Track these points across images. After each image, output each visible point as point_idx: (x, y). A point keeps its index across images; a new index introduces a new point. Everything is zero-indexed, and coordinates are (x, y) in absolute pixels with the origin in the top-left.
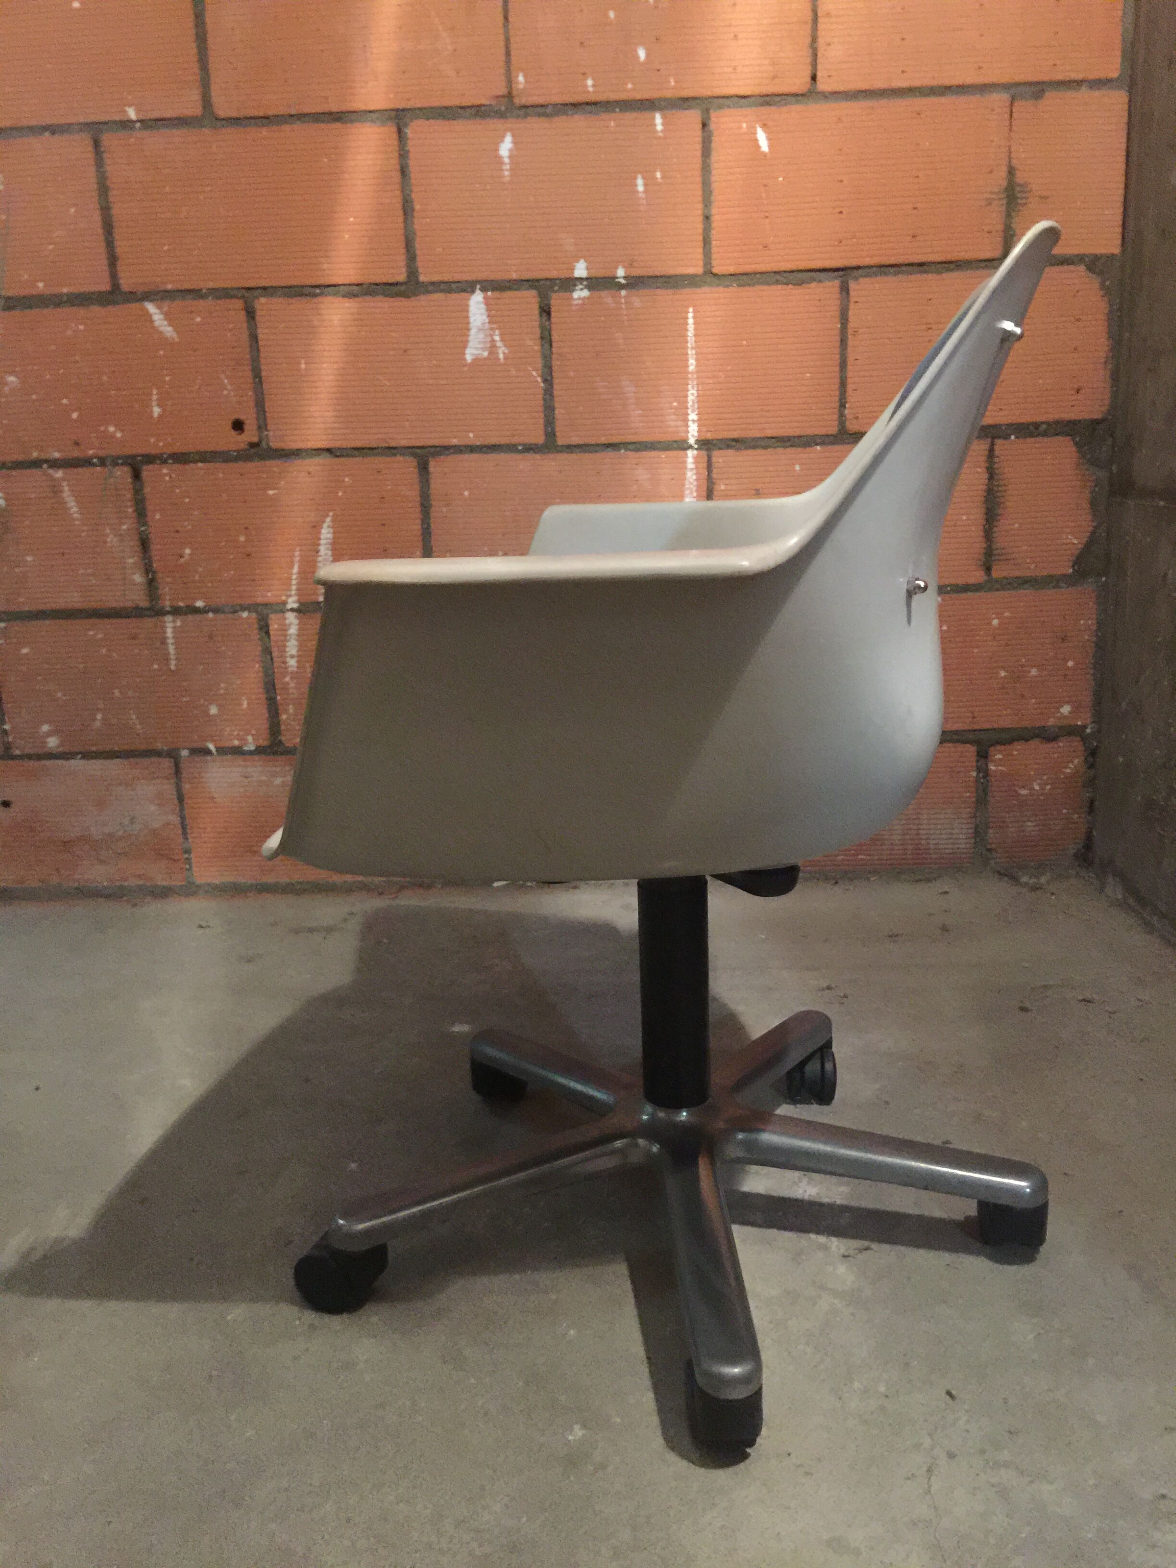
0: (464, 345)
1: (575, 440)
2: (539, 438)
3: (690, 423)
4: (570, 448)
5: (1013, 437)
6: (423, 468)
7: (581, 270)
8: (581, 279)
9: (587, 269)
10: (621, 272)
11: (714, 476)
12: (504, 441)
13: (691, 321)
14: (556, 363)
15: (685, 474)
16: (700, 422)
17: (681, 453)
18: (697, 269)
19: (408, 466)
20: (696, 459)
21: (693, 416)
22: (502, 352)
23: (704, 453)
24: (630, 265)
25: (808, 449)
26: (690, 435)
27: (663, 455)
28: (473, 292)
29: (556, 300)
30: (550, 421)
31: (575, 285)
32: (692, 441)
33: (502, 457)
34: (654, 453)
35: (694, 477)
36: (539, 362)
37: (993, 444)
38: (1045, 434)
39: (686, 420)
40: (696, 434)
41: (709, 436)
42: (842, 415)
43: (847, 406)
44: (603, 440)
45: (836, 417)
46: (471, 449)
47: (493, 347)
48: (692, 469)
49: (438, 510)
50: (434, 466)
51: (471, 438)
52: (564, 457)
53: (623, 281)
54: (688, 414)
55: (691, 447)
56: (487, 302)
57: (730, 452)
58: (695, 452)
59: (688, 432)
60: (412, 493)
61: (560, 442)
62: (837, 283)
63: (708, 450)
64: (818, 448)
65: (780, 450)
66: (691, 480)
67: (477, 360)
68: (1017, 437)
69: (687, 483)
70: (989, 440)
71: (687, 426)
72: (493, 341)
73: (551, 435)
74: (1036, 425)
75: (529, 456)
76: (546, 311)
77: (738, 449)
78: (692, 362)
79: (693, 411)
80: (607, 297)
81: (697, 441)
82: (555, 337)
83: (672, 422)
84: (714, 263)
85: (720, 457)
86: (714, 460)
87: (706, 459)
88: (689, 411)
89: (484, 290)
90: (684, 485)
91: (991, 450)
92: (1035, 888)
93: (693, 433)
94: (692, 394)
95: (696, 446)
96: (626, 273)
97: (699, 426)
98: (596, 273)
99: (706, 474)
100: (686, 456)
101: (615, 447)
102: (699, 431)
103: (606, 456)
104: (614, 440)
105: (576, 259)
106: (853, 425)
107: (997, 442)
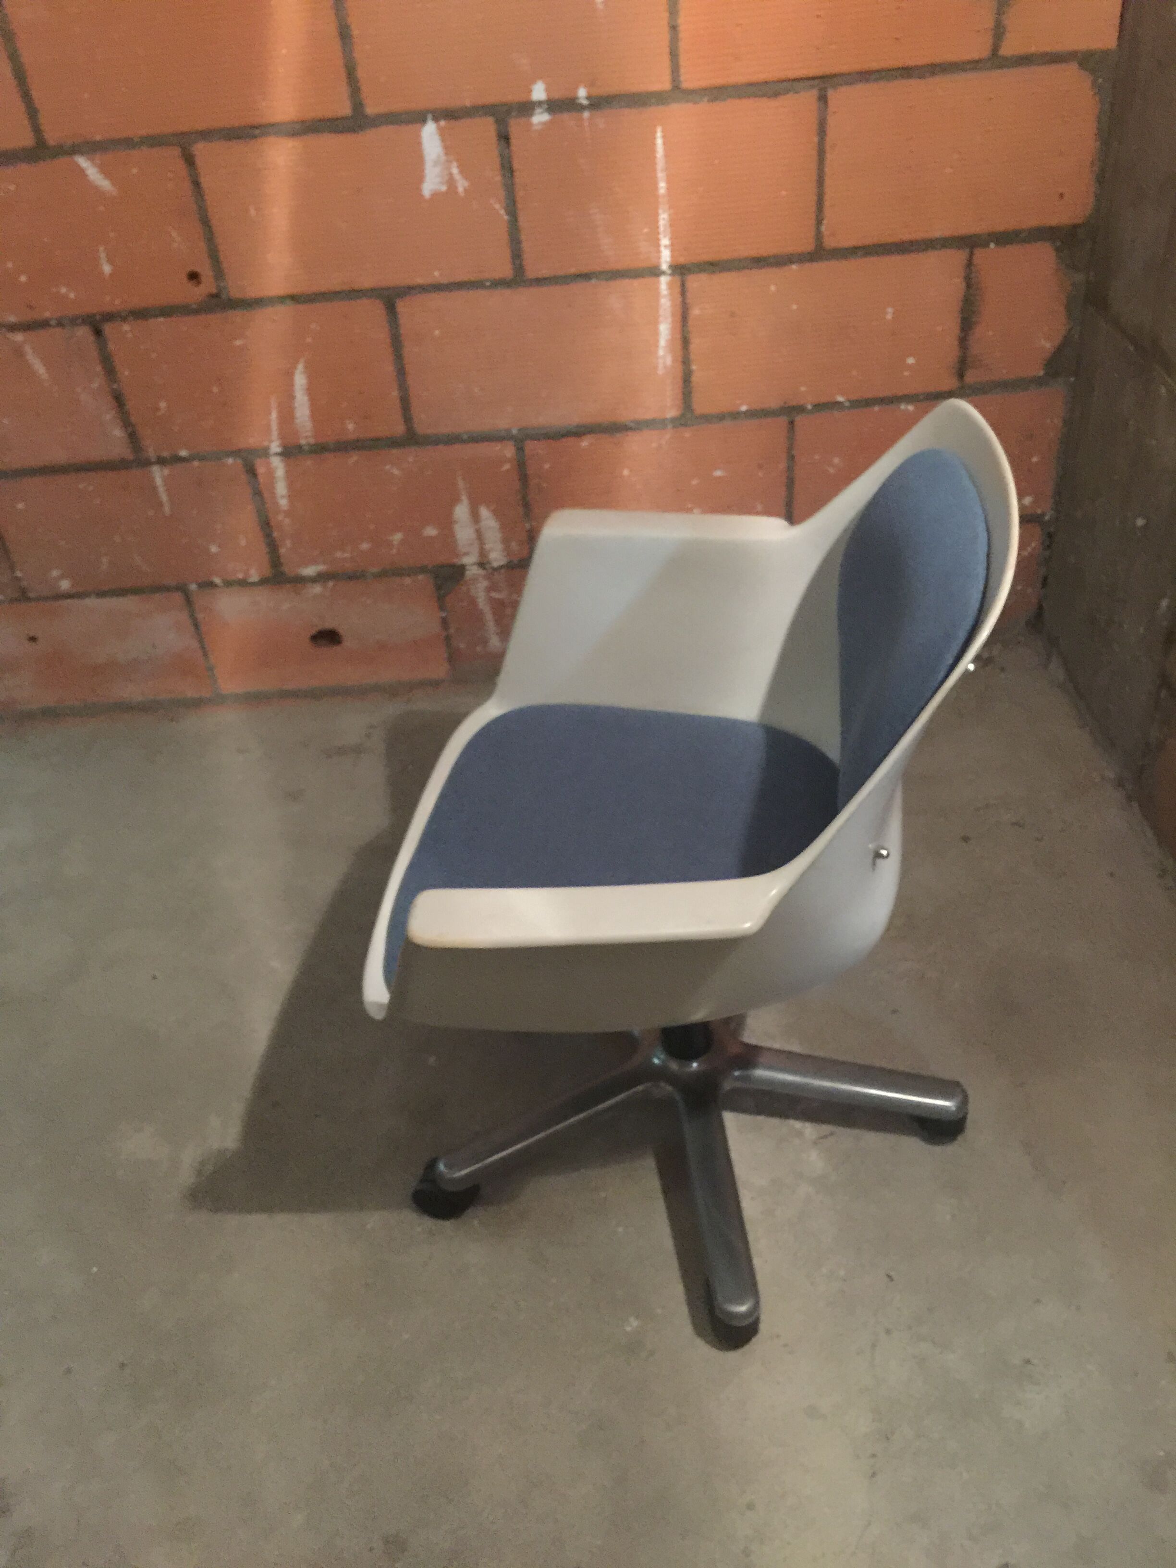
0: (421, 179)
1: (545, 272)
2: (505, 270)
3: (662, 249)
4: (539, 281)
5: (992, 245)
6: (391, 309)
7: (539, 92)
8: (540, 103)
9: (547, 90)
10: (582, 93)
11: (688, 301)
12: (472, 277)
13: (659, 141)
14: (520, 194)
15: (659, 301)
16: (673, 247)
17: (654, 279)
18: (664, 84)
19: (375, 309)
20: (670, 285)
21: (665, 241)
22: (462, 185)
23: (678, 278)
24: (591, 84)
25: (786, 268)
26: (662, 261)
27: (636, 283)
28: (424, 121)
29: (515, 127)
30: (517, 255)
31: (533, 109)
32: (664, 267)
33: (472, 294)
34: (626, 281)
35: (668, 303)
36: (502, 193)
37: (971, 254)
38: (1026, 241)
39: (658, 246)
40: (668, 259)
41: (682, 260)
42: (819, 232)
43: (824, 223)
44: (573, 270)
45: (813, 234)
46: (438, 288)
47: (451, 182)
48: (665, 296)
49: (410, 351)
50: (402, 307)
51: (437, 276)
52: (535, 291)
53: (585, 102)
54: (658, 240)
55: (663, 273)
56: (442, 132)
57: (704, 275)
58: (669, 278)
59: (659, 258)
60: (382, 335)
61: (529, 275)
62: (815, 93)
63: (682, 274)
64: (794, 266)
65: (756, 271)
66: (666, 307)
67: (435, 195)
68: (996, 246)
69: (661, 309)
70: (968, 250)
71: (659, 252)
72: (451, 175)
73: (519, 268)
74: (1017, 234)
75: (498, 291)
76: (504, 138)
77: (713, 272)
78: (662, 186)
79: (665, 236)
80: (567, 118)
81: (671, 267)
82: (516, 165)
83: (643, 246)
84: (682, 78)
85: (695, 282)
86: (688, 285)
87: (679, 284)
88: (661, 236)
89: (436, 119)
90: (658, 312)
91: (970, 261)
93: (665, 258)
94: (663, 218)
95: (669, 272)
96: (588, 93)
97: (672, 251)
98: (557, 95)
99: (680, 299)
100: (659, 282)
101: (586, 276)
102: (672, 256)
103: (578, 287)
104: (585, 269)
105: (534, 81)
106: (830, 243)
107: (976, 251)
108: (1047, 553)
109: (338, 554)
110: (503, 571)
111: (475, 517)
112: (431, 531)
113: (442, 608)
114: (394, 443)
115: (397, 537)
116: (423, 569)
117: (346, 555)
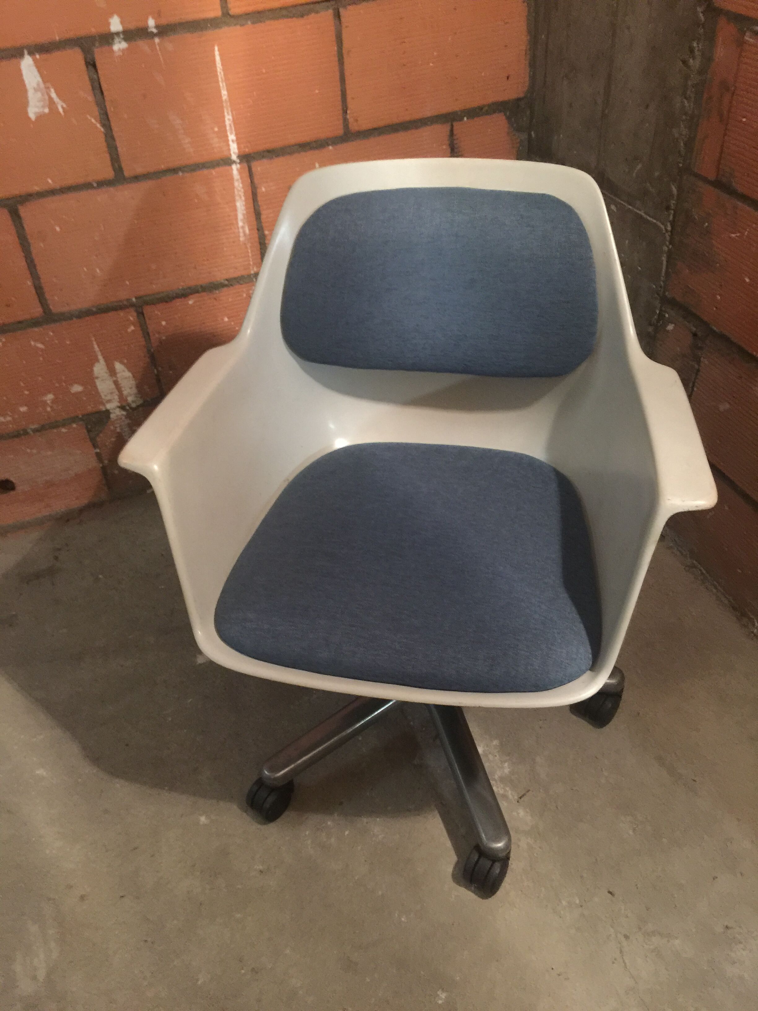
0: (25, 104)
1: (140, 170)
2: (109, 173)
3: (231, 143)
4: (137, 178)
5: (465, 119)
6: (15, 215)
7: (116, 25)
8: (117, 34)
9: (122, 23)
10: (151, 23)
11: (256, 182)
12: (81, 181)
13: (218, 58)
14: (110, 109)
15: (233, 184)
16: (239, 141)
17: (227, 168)
18: (215, 12)
20: (240, 172)
21: (232, 137)
22: (60, 106)
23: (245, 165)
24: (158, 15)
25: (325, 150)
26: (232, 152)
27: (214, 172)
28: (22, 56)
29: (99, 54)
30: (115, 159)
31: (113, 39)
32: (234, 157)
33: (83, 195)
34: (205, 171)
35: (241, 185)
36: (96, 110)
37: (452, 126)
38: (488, 113)
39: (227, 141)
40: (236, 151)
41: (247, 151)
42: (345, 120)
43: (348, 112)
44: (163, 166)
45: (341, 121)
46: (52, 192)
47: (52, 104)
48: (238, 180)
49: (37, 247)
50: (23, 211)
51: (51, 183)
52: (133, 186)
53: (155, 31)
54: (227, 136)
55: (234, 162)
56: (37, 64)
57: (265, 161)
58: (238, 166)
59: (229, 150)
60: (11, 238)
61: (127, 174)
62: (331, 12)
63: (248, 161)
64: (331, 148)
65: (303, 154)
66: (239, 189)
67: (40, 117)
68: (467, 119)
69: (236, 190)
70: (449, 124)
71: (228, 145)
72: (51, 99)
73: (118, 169)
74: (481, 108)
75: (104, 189)
76: (92, 65)
77: (271, 158)
78: (224, 93)
79: (231, 133)
80: (143, 45)
81: (239, 157)
82: (104, 86)
83: (215, 142)
84: (230, 6)
85: (258, 167)
86: (254, 169)
87: (247, 169)
88: (229, 133)
89: (31, 53)
90: (234, 192)
91: (452, 131)
93: (234, 150)
94: (228, 118)
95: (238, 161)
96: (156, 23)
97: (238, 144)
98: (132, 26)
99: (250, 181)
100: (232, 169)
101: (174, 171)
102: (239, 148)
103: (168, 180)
104: (171, 165)
105: (111, 15)
106: (354, 127)
107: (455, 124)
110: (141, 409)
111: (112, 372)
112: (77, 388)
113: (95, 446)
114: (35, 323)
115: (50, 397)
116: (74, 419)
117: (9, 418)
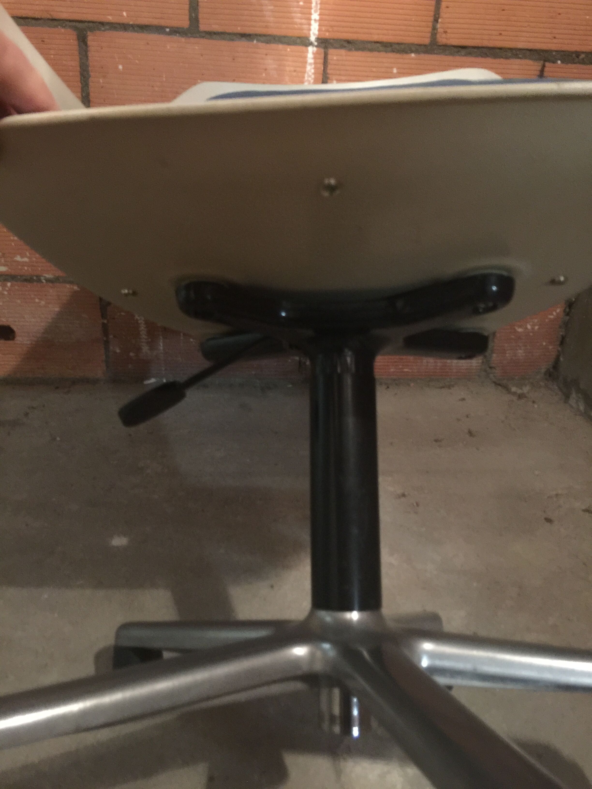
1: (216, 28)
2: (185, 23)
3: (313, 22)
4: (211, 34)
5: (559, 62)
6: (83, 41)
11: (329, 71)
12: (155, 22)
15: (305, 67)
16: (321, 22)
17: (304, 48)
19: (69, 39)
20: (315, 55)
21: (315, 16)
23: (322, 50)
25: (405, 56)
26: (311, 33)
27: (289, 49)
30: (194, 8)
32: (313, 38)
33: (153, 37)
34: (281, 46)
35: (313, 71)
37: (544, 66)
38: (583, 62)
39: (310, 19)
40: (317, 33)
41: (327, 35)
42: (434, 28)
43: (440, 20)
44: (239, 30)
45: (430, 29)
46: (125, 27)
48: (311, 64)
49: (96, 81)
50: (91, 38)
52: (205, 41)
54: (311, 14)
55: (311, 44)
57: (343, 52)
58: (315, 49)
59: (310, 30)
61: (202, 27)
63: (326, 48)
64: (413, 55)
65: (383, 54)
66: (310, 74)
68: (562, 62)
69: (306, 75)
70: (542, 62)
71: (310, 24)
73: (194, 20)
74: (578, 54)
75: (176, 38)
77: (350, 50)
79: (316, 12)
81: (318, 39)
83: (298, 18)
85: (335, 55)
86: (329, 57)
87: (323, 56)
88: (313, 11)
90: (304, 77)
91: (542, 71)
92: (521, 397)
93: (314, 31)
95: (316, 44)
97: (320, 25)
99: (323, 68)
100: (307, 52)
101: (249, 37)
102: (319, 30)
103: (242, 44)
104: (248, 30)
106: (442, 39)
107: (547, 64)
108: (568, 318)
109: (18, 258)
113: (103, 316)
